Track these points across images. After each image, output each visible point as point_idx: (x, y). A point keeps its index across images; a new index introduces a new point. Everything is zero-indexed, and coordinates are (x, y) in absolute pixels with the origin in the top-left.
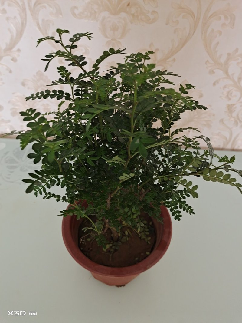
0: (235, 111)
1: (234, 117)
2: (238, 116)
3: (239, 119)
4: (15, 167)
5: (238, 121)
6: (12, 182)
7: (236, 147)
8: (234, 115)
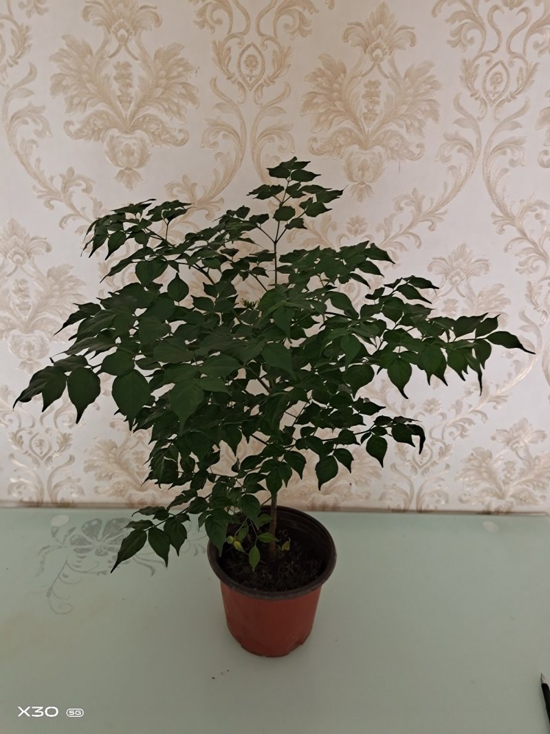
0: (408, 451)
1: (409, 461)
2: (414, 459)
3: (417, 464)
4: (88, 550)
5: (417, 467)
6: (85, 572)
7: (424, 507)
8: (409, 457)
